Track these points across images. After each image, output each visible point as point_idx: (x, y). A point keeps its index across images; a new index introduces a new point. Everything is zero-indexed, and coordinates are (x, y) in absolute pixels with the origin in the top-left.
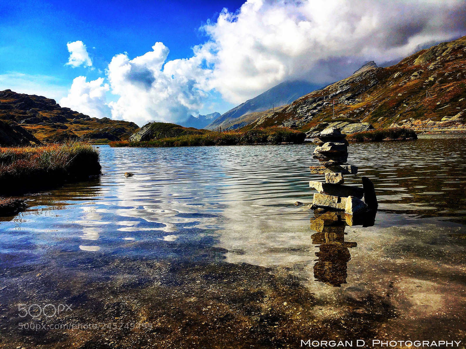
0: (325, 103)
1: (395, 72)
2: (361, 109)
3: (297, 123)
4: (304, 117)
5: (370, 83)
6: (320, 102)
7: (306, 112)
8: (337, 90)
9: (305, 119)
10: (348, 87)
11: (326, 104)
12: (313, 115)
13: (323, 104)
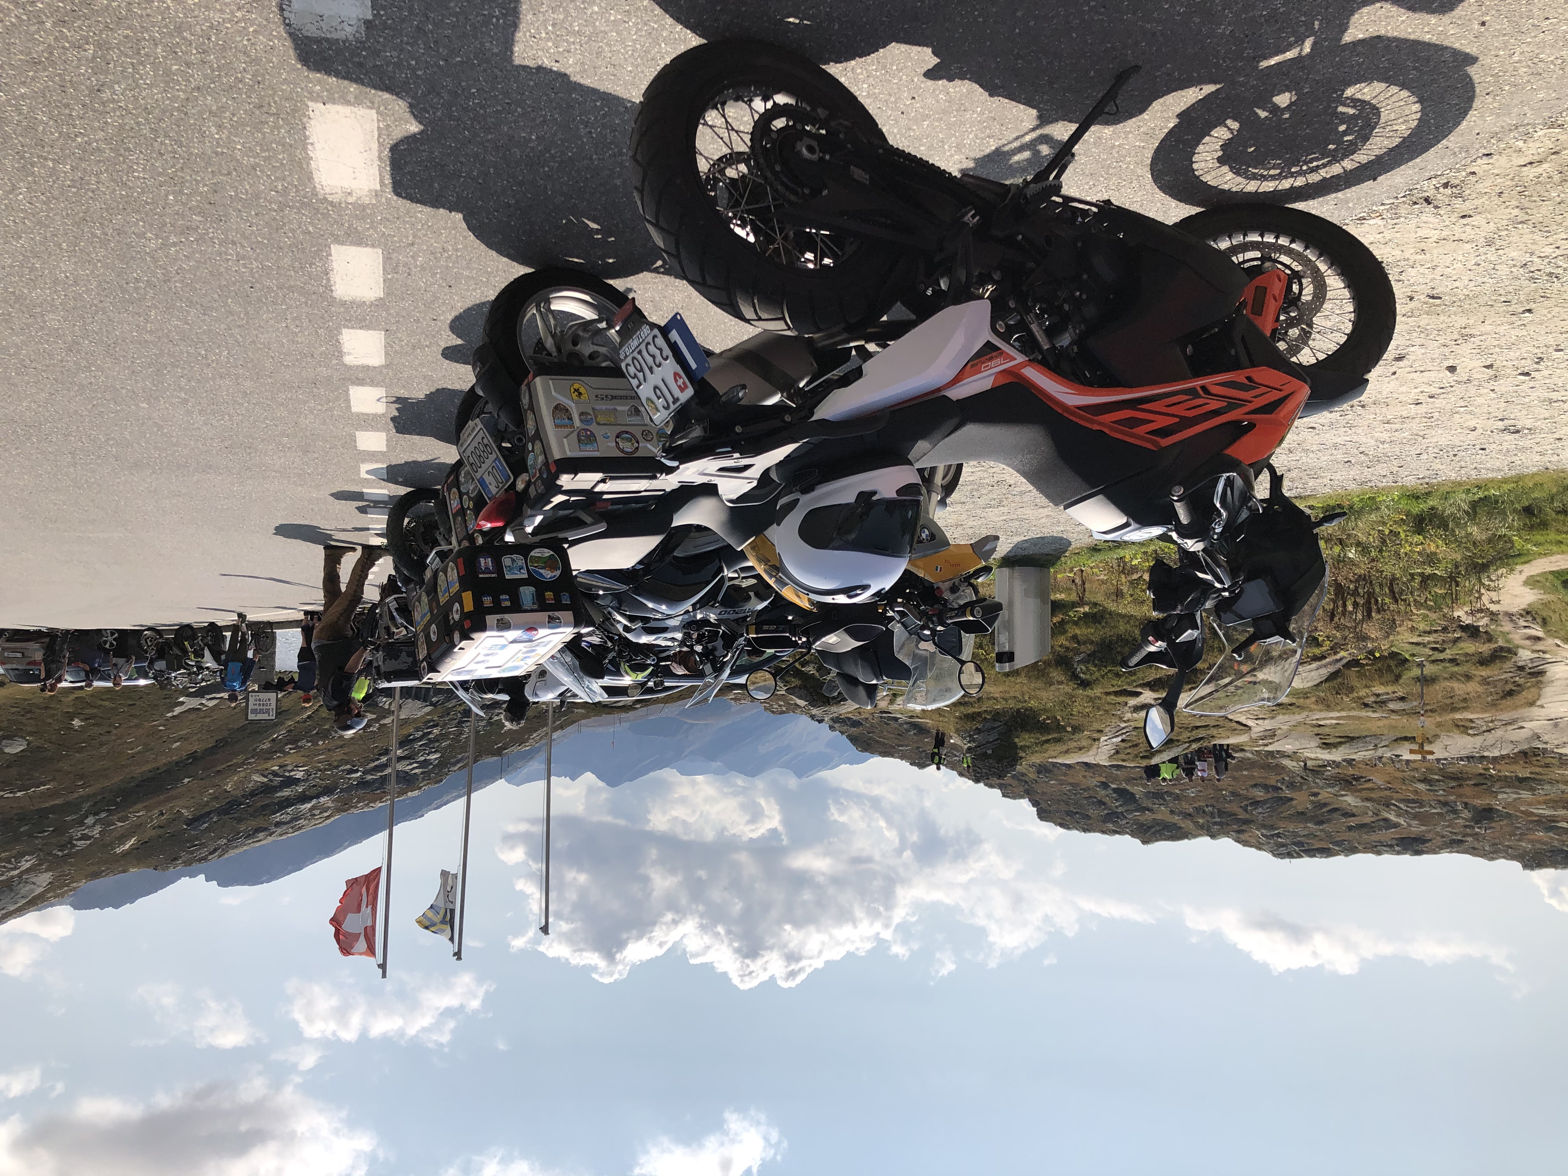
1: (125, 854)
2: (291, 749)
4: (429, 740)
9: (430, 733)
10: (278, 817)
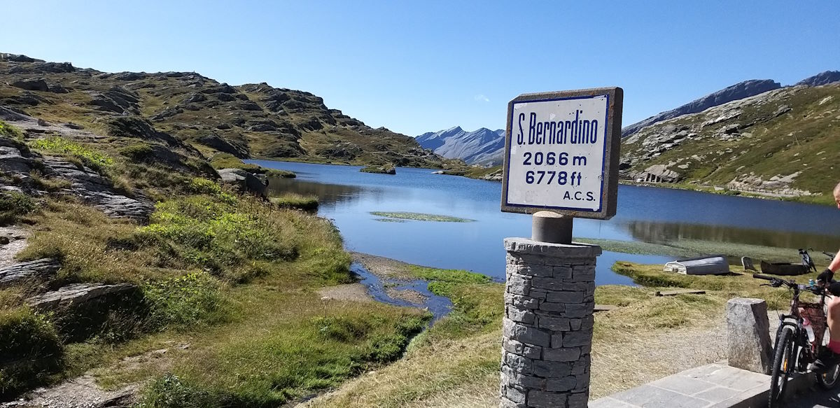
0: (689, 135)
2: (729, 150)
3: (633, 162)
4: (648, 152)
5: (777, 109)
6: (683, 133)
7: (654, 146)
8: (719, 116)
9: (648, 156)
10: (738, 113)
11: (691, 136)
12: (662, 151)
13: (687, 135)
